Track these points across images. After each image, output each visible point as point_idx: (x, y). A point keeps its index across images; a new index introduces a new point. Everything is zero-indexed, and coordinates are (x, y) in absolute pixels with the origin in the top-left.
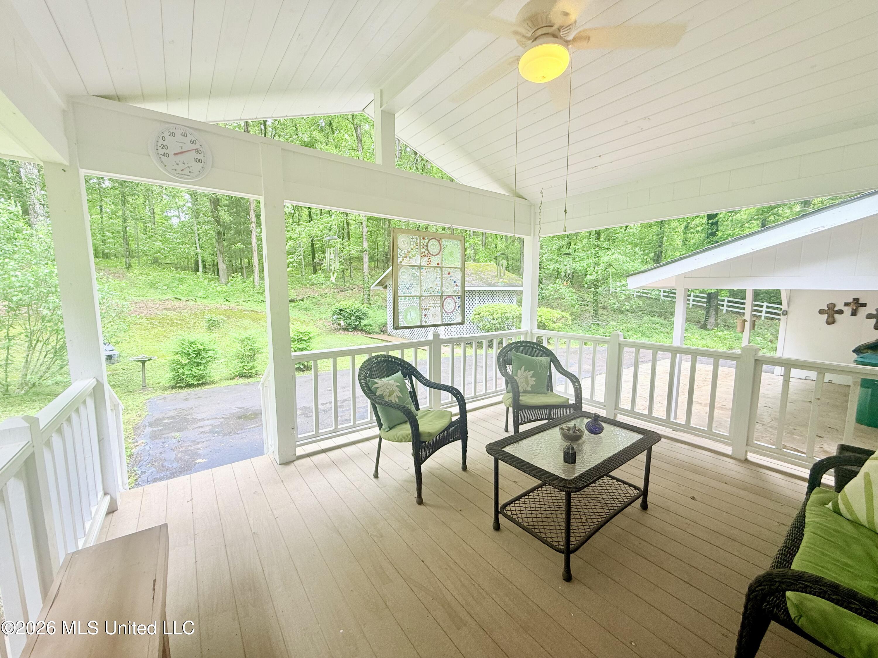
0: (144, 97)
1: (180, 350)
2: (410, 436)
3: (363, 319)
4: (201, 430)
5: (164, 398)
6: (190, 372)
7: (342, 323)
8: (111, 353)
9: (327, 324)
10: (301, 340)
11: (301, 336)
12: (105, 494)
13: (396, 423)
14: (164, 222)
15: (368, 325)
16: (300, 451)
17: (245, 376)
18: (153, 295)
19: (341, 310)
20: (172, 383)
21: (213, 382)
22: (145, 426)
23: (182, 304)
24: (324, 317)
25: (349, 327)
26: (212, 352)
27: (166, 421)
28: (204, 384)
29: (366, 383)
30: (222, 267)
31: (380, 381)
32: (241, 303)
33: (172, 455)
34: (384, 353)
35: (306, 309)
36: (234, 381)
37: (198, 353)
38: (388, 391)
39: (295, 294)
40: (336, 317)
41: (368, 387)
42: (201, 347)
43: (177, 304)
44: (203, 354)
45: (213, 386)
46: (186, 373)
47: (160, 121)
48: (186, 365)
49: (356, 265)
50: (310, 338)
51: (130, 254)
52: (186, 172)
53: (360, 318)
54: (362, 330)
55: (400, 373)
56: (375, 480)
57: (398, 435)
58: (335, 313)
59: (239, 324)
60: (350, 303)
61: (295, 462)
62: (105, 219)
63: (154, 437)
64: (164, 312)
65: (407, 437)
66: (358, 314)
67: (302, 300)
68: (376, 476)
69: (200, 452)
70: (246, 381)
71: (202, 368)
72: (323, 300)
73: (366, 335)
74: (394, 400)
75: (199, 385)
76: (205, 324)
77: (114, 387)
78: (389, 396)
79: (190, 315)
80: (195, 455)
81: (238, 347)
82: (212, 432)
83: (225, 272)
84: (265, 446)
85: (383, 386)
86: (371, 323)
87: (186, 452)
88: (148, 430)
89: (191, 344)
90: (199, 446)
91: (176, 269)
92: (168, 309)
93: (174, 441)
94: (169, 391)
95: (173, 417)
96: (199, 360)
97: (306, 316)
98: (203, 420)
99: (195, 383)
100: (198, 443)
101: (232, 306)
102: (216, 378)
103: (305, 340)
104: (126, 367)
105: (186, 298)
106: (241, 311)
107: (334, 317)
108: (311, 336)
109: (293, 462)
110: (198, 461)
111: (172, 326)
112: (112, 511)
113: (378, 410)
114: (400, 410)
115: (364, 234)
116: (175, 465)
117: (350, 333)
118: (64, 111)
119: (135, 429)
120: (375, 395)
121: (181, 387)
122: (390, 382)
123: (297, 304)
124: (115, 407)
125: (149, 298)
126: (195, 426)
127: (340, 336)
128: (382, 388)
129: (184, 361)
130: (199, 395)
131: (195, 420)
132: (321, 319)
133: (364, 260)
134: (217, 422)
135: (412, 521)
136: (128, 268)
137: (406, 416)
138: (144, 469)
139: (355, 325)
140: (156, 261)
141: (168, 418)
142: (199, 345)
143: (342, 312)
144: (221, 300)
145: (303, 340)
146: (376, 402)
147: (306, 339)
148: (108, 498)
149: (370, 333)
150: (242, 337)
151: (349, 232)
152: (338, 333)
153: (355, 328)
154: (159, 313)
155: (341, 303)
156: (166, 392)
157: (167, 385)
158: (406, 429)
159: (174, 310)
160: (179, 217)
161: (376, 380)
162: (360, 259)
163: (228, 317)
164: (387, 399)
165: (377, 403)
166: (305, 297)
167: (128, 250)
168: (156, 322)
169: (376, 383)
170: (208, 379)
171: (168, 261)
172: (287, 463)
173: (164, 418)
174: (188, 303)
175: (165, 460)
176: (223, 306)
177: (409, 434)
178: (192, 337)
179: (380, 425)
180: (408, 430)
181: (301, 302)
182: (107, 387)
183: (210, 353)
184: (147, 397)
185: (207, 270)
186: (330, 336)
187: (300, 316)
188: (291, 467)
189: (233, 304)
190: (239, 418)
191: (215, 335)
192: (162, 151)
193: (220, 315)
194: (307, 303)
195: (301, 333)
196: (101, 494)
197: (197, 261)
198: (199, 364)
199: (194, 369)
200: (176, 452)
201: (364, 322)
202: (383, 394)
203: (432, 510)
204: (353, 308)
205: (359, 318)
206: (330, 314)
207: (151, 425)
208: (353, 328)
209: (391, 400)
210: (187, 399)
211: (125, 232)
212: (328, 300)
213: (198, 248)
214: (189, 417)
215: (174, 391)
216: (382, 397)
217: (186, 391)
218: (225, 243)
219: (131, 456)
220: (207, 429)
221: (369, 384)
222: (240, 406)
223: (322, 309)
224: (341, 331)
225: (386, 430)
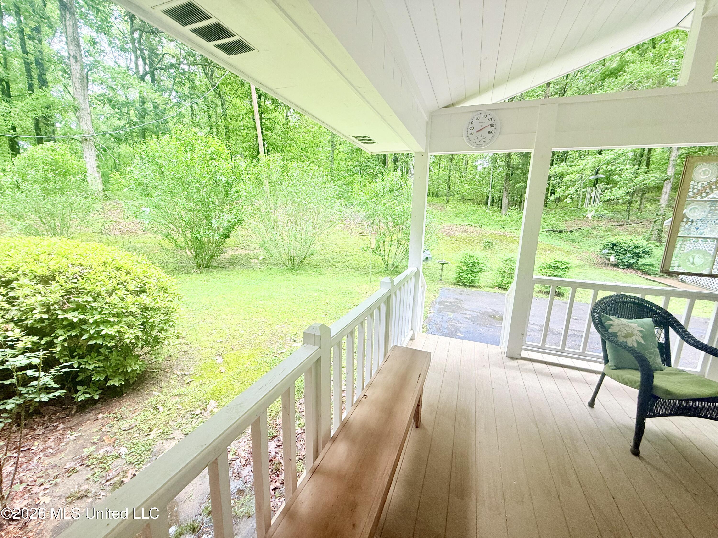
0: (466, 99)
1: (463, 260)
2: (638, 384)
3: (643, 257)
4: (465, 316)
5: (449, 289)
6: (466, 276)
7: (613, 258)
8: (428, 256)
9: (593, 257)
10: (557, 268)
11: (558, 264)
12: (412, 329)
13: (627, 366)
14: (473, 169)
15: (649, 265)
16: (524, 354)
17: (502, 288)
18: (457, 221)
19: (614, 245)
20: (455, 281)
21: (480, 287)
22: (436, 303)
23: (472, 228)
24: (592, 249)
25: (621, 264)
26: (483, 265)
27: (447, 304)
28: (473, 286)
29: (599, 318)
30: (505, 201)
31: (616, 320)
32: (513, 230)
33: (446, 325)
34: (639, 296)
35: (573, 240)
36: (494, 289)
37: (474, 264)
38: (626, 332)
39: (565, 226)
40: (606, 251)
41: (600, 320)
42: (476, 261)
43: (469, 228)
44: (477, 265)
45: (479, 289)
46: (464, 276)
47: (472, 112)
48: (465, 271)
49: (652, 196)
50: (567, 268)
51: (449, 194)
52: (482, 142)
53: (639, 257)
54: (638, 269)
55: (650, 319)
56: (589, 408)
57: (624, 377)
58: (605, 247)
59: (508, 247)
60: (629, 238)
61: (518, 360)
62: (441, 171)
63: (439, 311)
64: (460, 233)
65: (635, 383)
66: (637, 251)
67: (571, 232)
68: (592, 404)
69: (461, 329)
70: (503, 291)
71: (474, 275)
72: (595, 233)
73: (643, 276)
74: (631, 342)
75: (470, 286)
76: (482, 244)
77: (425, 275)
78: (625, 337)
79: (475, 237)
80: (457, 330)
81: (501, 265)
82: (470, 319)
83: (507, 205)
84: (501, 341)
85: (619, 325)
86: (654, 263)
87: (453, 326)
88: (438, 305)
89: (471, 257)
90: (461, 325)
91: (474, 203)
92: (463, 231)
93: (449, 317)
94: (453, 286)
95: (451, 302)
96: (473, 270)
97: (572, 247)
98: (467, 310)
99: (468, 284)
100: (461, 323)
101: (506, 232)
102: (482, 284)
103: (561, 269)
104: (434, 266)
105: (476, 225)
106: (512, 237)
107: (604, 251)
108: (567, 265)
109: (517, 359)
110: (458, 334)
111: (463, 243)
112: (412, 340)
113: (607, 346)
114: (632, 354)
115: (672, 159)
116: (446, 331)
117: (620, 270)
118: (427, 123)
119: (432, 303)
120: (607, 330)
121: (460, 285)
122: (630, 324)
123: (564, 234)
124: (423, 286)
125: (454, 224)
126: (462, 312)
127: (606, 271)
128: (618, 327)
129: (465, 268)
130: (469, 293)
131: (463, 309)
132: (587, 252)
133: (664, 190)
134: (475, 314)
135: (616, 461)
136: (446, 203)
137: (638, 362)
138: (431, 326)
139: (630, 263)
140: (463, 198)
141: (449, 302)
142: (475, 259)
143: (615, 247)
144: (498, 227)
145: (559, 268)
146: (605, 337)
147: (562, 267)
148: (412, 331)
149: (649, 275)
150: (506, 258)
151: (649, 159)
152: (604, 268)
153: (629, 266)
154: (457, 234)
155: (616, 237)
156: (451, 286)
157: (452, 282)
158: (637, 376)
159: (467, 232)
160: (483, 165)
161: (612, 318)
162: (659, 188)
163: (501, 241)
164: (621, 339)
165: (607, 339)
166: (575, 228)
167: (449, 192)
168: (454, 239)
169: (611, 320)
170: (476, 284)
171: (470, 197)
172: (513, 358)
173: (446, 302)
174: (476, 228)
175: (442, 326)
176: (499, 232)
177: (638, 382)
178: (472, 253)
179: (606, 361)
180: (638, 377)
181: (569, 233)
182: (421, 273)
183: (481, 266)
184: (441, 286)
185: (494, 204)
186: (594, 269)
187: (566, 246)
188: (514, 363)
189: (507, 231)
190: (490, 316)
191: (489, 252)
192: (470, 132)
193: (495, 238)
194: (576, 234)
195: (558, 262)
196: (410, 328)
197: (488, 197)
198: (473, 272)
199: (469, 275)
200: (448, 324)
201: (642, 261)
202: (617, 333)
203: (649, 469)
204: (631, 244)
205: (637, 256)
206: (599, 247)
207: (439, 303)
208: (625, 265)
209: (626, 342)
210: (461, 294)
211: (449, 179)
212: (602, 233)
213: (491, 187)
214: (460, 305)
215: (455, 286)
216: (615, 335)
217: (462, 288)
218: (511, 182)
219: (427, 317)
220: (468, 316)
221: (603, 319)
222: (494, 309)
223: (592, 242)
224: (608, 267)
225: (612, 368)
